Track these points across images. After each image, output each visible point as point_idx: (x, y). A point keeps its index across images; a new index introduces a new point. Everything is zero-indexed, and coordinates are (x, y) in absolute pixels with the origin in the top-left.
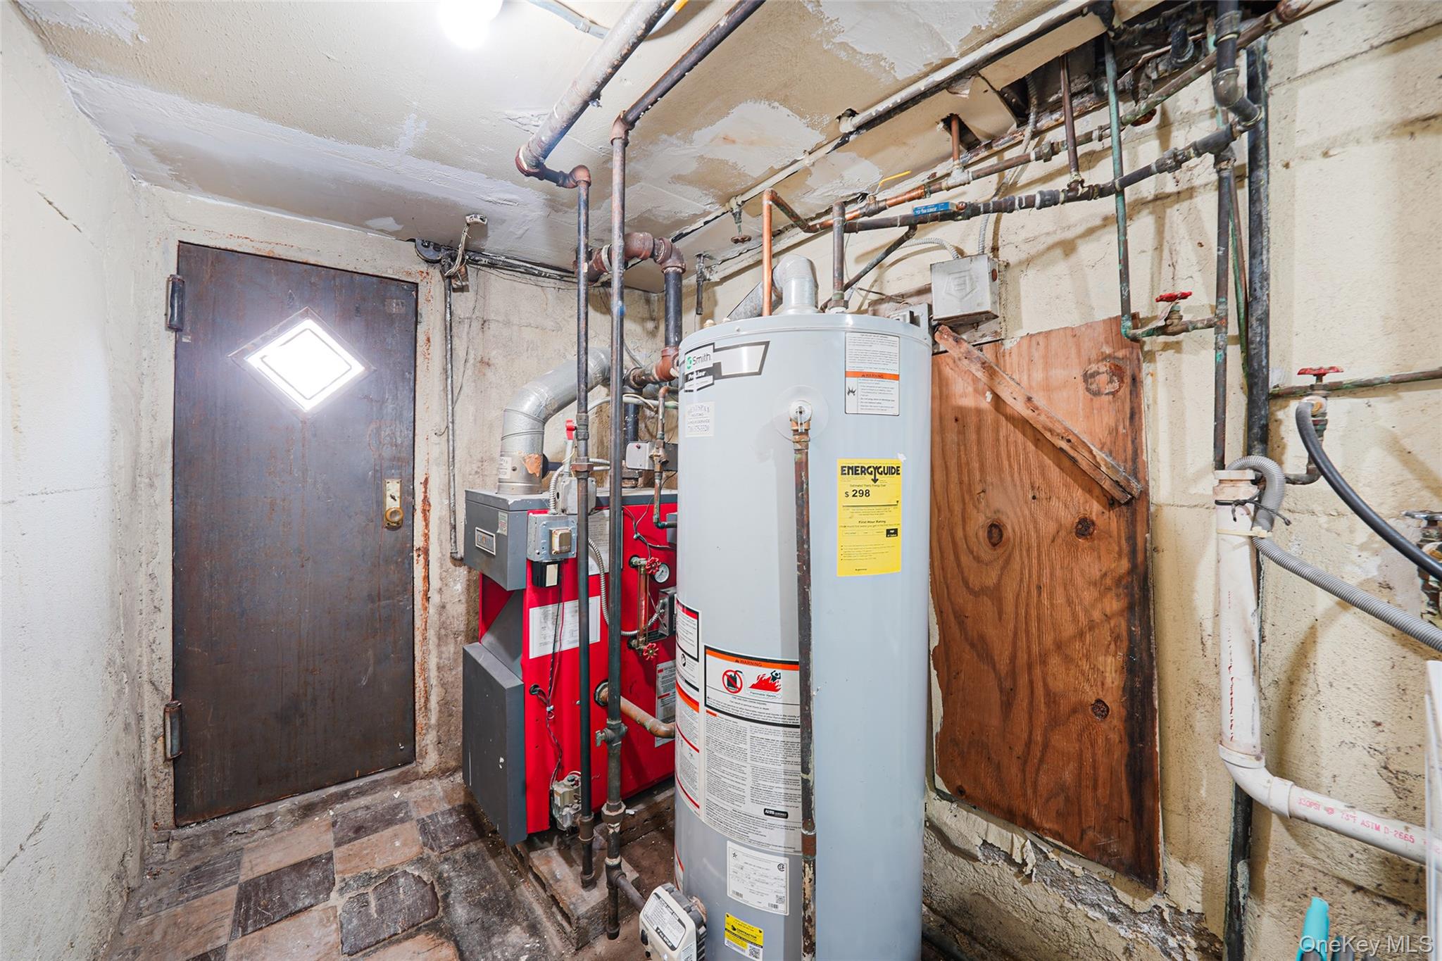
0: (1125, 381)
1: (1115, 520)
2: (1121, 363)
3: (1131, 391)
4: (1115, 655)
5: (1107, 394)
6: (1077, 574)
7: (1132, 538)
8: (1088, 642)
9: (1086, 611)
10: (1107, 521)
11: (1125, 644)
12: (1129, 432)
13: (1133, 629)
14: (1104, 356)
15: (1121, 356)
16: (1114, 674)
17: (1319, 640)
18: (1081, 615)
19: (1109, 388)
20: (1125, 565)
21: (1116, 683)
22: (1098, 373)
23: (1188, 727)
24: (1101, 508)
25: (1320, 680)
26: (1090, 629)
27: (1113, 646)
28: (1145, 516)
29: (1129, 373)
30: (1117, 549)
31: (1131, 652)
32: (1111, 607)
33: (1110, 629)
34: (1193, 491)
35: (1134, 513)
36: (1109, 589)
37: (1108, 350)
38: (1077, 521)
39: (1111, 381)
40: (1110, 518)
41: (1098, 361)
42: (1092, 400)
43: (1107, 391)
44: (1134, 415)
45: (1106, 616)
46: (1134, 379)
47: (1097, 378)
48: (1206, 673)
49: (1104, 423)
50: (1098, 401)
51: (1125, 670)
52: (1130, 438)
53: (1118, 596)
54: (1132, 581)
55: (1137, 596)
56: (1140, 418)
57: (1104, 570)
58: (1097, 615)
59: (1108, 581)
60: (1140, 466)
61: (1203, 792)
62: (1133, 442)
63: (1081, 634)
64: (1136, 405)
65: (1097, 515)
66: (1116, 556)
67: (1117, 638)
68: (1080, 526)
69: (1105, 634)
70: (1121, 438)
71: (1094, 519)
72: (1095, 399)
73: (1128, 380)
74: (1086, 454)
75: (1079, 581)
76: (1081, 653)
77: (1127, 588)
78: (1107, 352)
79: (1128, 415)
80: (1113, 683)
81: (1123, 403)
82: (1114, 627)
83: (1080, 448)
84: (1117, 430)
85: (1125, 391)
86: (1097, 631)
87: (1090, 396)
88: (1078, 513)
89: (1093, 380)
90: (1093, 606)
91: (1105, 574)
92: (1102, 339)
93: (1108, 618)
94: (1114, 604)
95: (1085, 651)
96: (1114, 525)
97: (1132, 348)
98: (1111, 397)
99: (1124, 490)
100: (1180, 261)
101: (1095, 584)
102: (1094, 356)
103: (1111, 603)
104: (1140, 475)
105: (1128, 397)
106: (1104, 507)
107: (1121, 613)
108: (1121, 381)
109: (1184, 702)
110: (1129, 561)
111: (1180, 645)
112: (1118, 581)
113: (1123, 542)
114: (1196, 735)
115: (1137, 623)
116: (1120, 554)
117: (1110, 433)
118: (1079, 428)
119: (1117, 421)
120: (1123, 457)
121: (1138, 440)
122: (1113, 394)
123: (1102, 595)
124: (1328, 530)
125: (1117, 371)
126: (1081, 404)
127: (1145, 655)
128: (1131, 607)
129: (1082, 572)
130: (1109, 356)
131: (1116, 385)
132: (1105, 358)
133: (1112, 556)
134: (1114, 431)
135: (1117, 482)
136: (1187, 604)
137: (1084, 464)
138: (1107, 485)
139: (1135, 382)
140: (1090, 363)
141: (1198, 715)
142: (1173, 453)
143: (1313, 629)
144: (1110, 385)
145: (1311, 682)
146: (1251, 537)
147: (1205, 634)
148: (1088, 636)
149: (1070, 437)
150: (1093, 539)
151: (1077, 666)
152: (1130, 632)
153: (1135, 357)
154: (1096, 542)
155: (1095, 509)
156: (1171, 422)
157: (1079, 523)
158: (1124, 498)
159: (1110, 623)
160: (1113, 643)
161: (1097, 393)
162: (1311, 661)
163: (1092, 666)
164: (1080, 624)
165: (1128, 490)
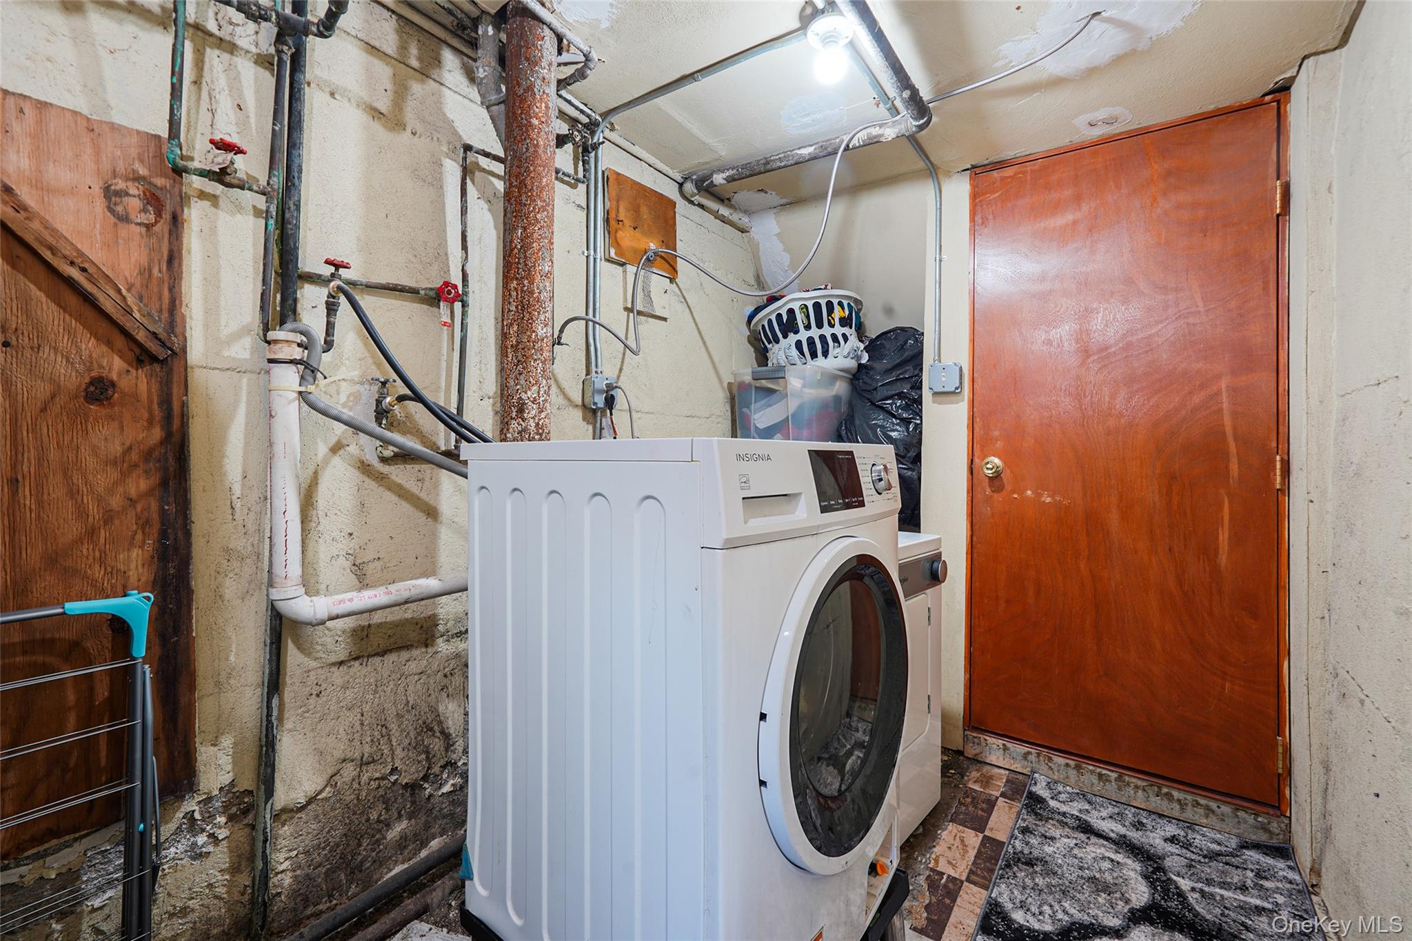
0: (164, 216)
1: (145, 381)
2: (158, 193)
3: (170, 231)
4: (141, 547)
5: (139, 224)
6: (85, 452)
7: (166, 402)
8: (102, 540)
9: (99, 500)
10: (134, 381)
11: (156, 528)
12: (166, 278)
13: (166, 507)
14: (136, 175)
15: (159, 185)
16: (141, 570)
17: (319, 482)
18: (92, 508)
19: (142, 218)
20: (157, 434)
21: (143, 579)
22: (127, 194)
23: (218, 597)
24: (125, 366)
25: (320, 513)
26: (106, 523)
27: (139, 537)
28: (183, 377)
29: (168, 208)
30: (146, 415)
31: (163, 534)
32: (138, 487)
33: (136, 515)
34: (226, 353)
35: (170, 372)
36: (136, 466)
37: (143, 171)
38: (87, 380)
39: (144, 210)
40: (137, 378)
41: (127, 179)
42: (116, 225)
43: (139, 221)
44: (174, 259)
45: (131, 500)
46: (174, 218)
47: (126, 199)
48: (235, 537)
49: (133, 260)
50: (124, 230)
51: (156, 560)
52: (166, 285)
53: (146, 472)
54: (166, 452)
55: (171, 469)
56: (180, 265)
57: (128, 443)
58: (116, 502)
59: (134, 456)
60: (178, 319)
61: (232, 658)
62: (171, 290)
63: (92, 533)
64: (175, 249)
65: (119, 375)
66: (145, 424)
67: (145, 524)
68: (92, 389)
69: (129, 522)
70: (154, 282)
71: (115, 377)
72: (120, 225)
73: (167, 216)
74: (112, 293)
75: (90, 462)
76: (91, 558)
77: (159, 461)
78: (141, 172)
79: (165, 258)
80: (139, 580)
81: (160, 240)
82: (142, 511)
83: (102, 282)
84: (150, 270)
85: (162, 228)
86: (117, 522)
87: (113, 219)
88: (90, 370)
89: (118, 200)
90: (111, 491)
91: (130, 448)
92: (134, 152)
93: (132, 502)
94: (139, 484)
95: (97, 553)
96: (143, 387)
97: (174, 180)
98: (143, 230)
99: (163, 344)
100: (219, 110)
101: (114, 463)
102: (121, 167)
103: (137, 483)
104: (178, 330)
105: (167, 236)
106: (129, 364)
107: (150, 493)
108: (159, 214)
109: (213, 573)
110: (162, 429)
111: (211, 515)
112: (147, 455)
113: (155, 406)
114: (226, 603)
115: (171, 499)
116: (150, 422)
117: (141, 273)
118: (96, 254)
119: (151, 261)
120: (158, 306)
121: (176, 289)
122: (148, 227)
123: (124, 475)
124: (325, 393)
125: (153, 200)
126: (98, 226)
127: (180, 535)
128: (164, 483)
129: (95, 451)
130: (144, 178)
131: (152, 218)
132: (137, 178)
133: (139, 425)
134: (145, 272)
135: (154, 333)
136: (217, 469)
137: (108, 306)
138: (141, 336)
139: (176, 222)
140: (115, 177)
141: (228, 582)
142: (207, 312)
143: (316, 473)
144: (143, 214)
145: (315, 518)
146: (300, 393)
147: (234, 498)
148: (102, 532)
149: (86, 265)
150: (112, 405)
151: (85, 577)
152: (163, 513)
153: (177, 194)
154: (116, 408)
155: (115, 366)
156: (205, 279)
157: (91, 383)
158: (162, 354)
159: (135, 508)
160: (140, 532)
161: (124, 219)
162: (314, 500)
163: (109, 569)
164: (91, 519)
165: (168, 344)
